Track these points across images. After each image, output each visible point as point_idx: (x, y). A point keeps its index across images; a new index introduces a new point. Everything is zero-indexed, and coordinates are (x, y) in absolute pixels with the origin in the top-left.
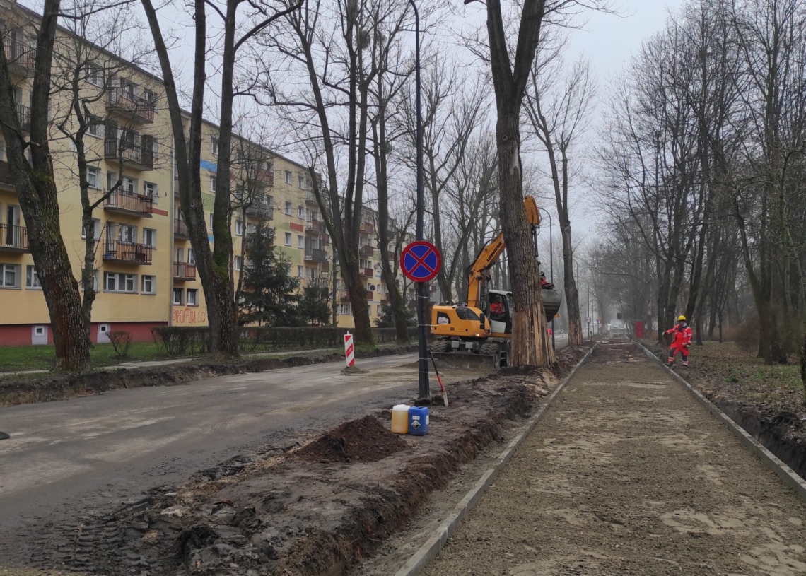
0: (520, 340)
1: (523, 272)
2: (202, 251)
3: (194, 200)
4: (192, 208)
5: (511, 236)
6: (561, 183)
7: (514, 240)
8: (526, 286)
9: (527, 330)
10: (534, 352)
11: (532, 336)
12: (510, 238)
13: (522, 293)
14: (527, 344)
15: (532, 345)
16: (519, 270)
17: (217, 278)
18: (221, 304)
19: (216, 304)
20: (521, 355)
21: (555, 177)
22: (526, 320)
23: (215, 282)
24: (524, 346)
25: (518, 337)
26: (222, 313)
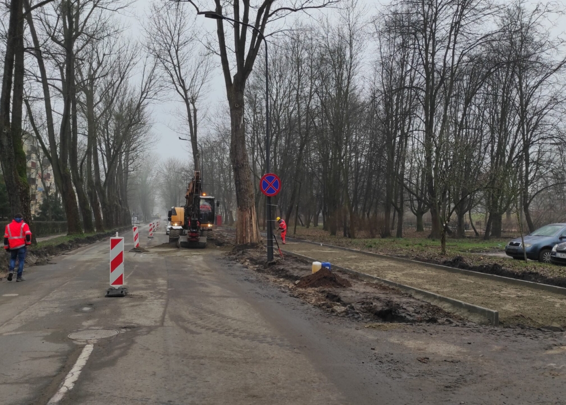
0: (244, 228)
1: (246, 187)
2: (11, 165)
3: (6, 127)
4: (4, 133)
5: (239, 166)
6: (193, 125)
7: (241, 168)
8: (247, 196)
9: (249, 222)
10: (252, 235)
11: (251, 225)
12: (238, 167)
13: (245, 200)
14: (249, 230)
15: (251, 231)
16: (243, 186)
17: (22, 186)
18: (24, 205)
19: (20, 205)
20: (245, 237)
21: (190, 121)
22: (248, 216)
23: (21, 189)
24: (246, 231)
25: (243, 226)
26: (25, 212)
